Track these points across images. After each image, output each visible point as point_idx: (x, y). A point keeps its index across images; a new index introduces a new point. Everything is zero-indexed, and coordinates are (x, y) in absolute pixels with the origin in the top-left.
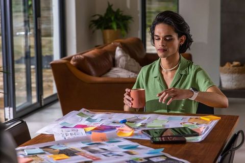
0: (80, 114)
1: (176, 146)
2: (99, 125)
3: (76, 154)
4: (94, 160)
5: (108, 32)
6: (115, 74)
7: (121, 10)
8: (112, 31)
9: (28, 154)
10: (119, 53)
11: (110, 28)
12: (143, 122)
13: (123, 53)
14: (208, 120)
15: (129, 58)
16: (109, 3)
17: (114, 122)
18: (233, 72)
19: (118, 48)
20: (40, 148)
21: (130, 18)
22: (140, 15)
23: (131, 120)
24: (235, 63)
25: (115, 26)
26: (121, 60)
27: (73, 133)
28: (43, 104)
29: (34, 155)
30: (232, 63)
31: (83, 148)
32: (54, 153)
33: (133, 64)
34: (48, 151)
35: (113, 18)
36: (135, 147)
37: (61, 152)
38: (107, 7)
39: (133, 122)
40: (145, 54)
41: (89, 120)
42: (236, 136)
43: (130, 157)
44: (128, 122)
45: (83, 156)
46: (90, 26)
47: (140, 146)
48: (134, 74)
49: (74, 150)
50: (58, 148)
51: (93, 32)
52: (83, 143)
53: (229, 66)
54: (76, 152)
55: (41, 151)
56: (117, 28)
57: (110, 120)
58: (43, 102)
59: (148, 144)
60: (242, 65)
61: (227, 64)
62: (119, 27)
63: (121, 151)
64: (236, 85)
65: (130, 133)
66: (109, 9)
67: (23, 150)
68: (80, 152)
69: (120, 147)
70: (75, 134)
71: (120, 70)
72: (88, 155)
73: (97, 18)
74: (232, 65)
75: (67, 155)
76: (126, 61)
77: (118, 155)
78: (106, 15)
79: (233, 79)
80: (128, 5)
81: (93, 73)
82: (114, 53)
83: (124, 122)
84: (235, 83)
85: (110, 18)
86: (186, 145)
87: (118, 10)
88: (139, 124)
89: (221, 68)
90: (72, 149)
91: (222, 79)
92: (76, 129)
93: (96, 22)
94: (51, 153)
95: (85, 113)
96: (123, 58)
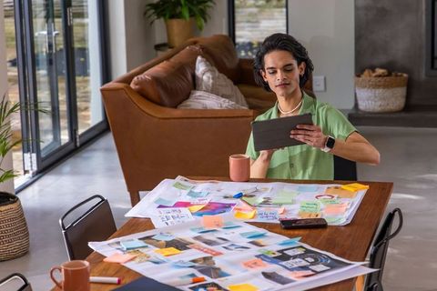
0: (177, 185)
1: (315, 232)
2: (207, 202)
3: (187, 246)
4: (214, 255)
5: (176, 24)
6: (199, 103)
8: (180, 21)
9: (128, 249)
10: (201, 67)
11: (179, 16)
12: (265, 195)
13: (207, 66)
14: (352, 190)
15: (217, 73)
17: (226, 197)
18: (376, 86)
19: (199, 58)
20: (140, 239)
23: (248, 192)
24: (380, 71)
25: (186, 14)
26: (205, 78)
27: (175, 214)
28: (78, 144)
29: (135, 250)
30: (374, 71)
31: (196, 238)
32: (160, 247)
33: (224, 83)
34: (150, 244)
36: (261, 236)
37: (168, 244)
39: (252, 196)
40: (237, 61)
41: (191, 194)
42: (391, 216)
43: (259, 251)
44: (245, 196)
45: (199, 249)
47: (269, 234)
48: (227, 100)
50: (164, 239)
52: (193, 230)
53: (370, 76)
54: (187, 244)
55: (142, 243)
56: (190, 16)
57: (219, 194)
58: (78, 140)
59: (278, 230)
60: (389, 74)
61: (366, 72)
62: (192, 15)
63: (244, 242)
64: (380, 106)
65: (252, 214)
67: (118, 243)
68: (192, 244)
69: (242, 235)
70: (178, 217)
71: (206, 94)
72: (205, 248)
74: (374, 75)
75: (178, 248)
76: (213, 79)
77: (243, 247)
79: (376, 97)
81: (166, 101)
82: (193, 65)
83: (239, 196)
84: (379, 103)
86: (328, 230)
88: (261, 200)
89: (357, 79)
91: (358, 95)
92: (177, 209)
94: (156, 246)
95: (183, 182)
96: (209, 74)
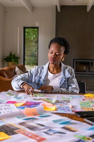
2: (25, 101)
3: (15, 131)
4: (39, 140)
5: (10, 63)
7: (15, 54)
8: (12, 62)
10: (17, 69)
11: (11, 61)
13: (19, 69)
15: (22, 71)
16: (11, 52)
19: (17, 67)
21: (19, 58)
22: (23, 57)
25: (13, 61)
26: (18, 72)
27: (6, 107)
31: (21, 124)
35: (12, 57)
38: (10, 53)
43: (75, 136)
45: (24, 134)
46: (3, 61)
47: (73, 121)
49: (13, 126)
51: (4, 63)
52: (18, 117)
54: (15, 130)
56: (14, 62)
66: (11, 54)
68: (18, 129)
70: (8, 109)
72: (29, 133)
73: (6, 57)
75: (6, 133)
78: (9, 56)
80: (18, 53)
81: (6, 77)
82: (15, 69)
85: (11, 57)
87: (14, 54)
90: (9, 125)
92: (8, 104)
93: (5, 59)
95: (12, 93)
96: (19, 71)
